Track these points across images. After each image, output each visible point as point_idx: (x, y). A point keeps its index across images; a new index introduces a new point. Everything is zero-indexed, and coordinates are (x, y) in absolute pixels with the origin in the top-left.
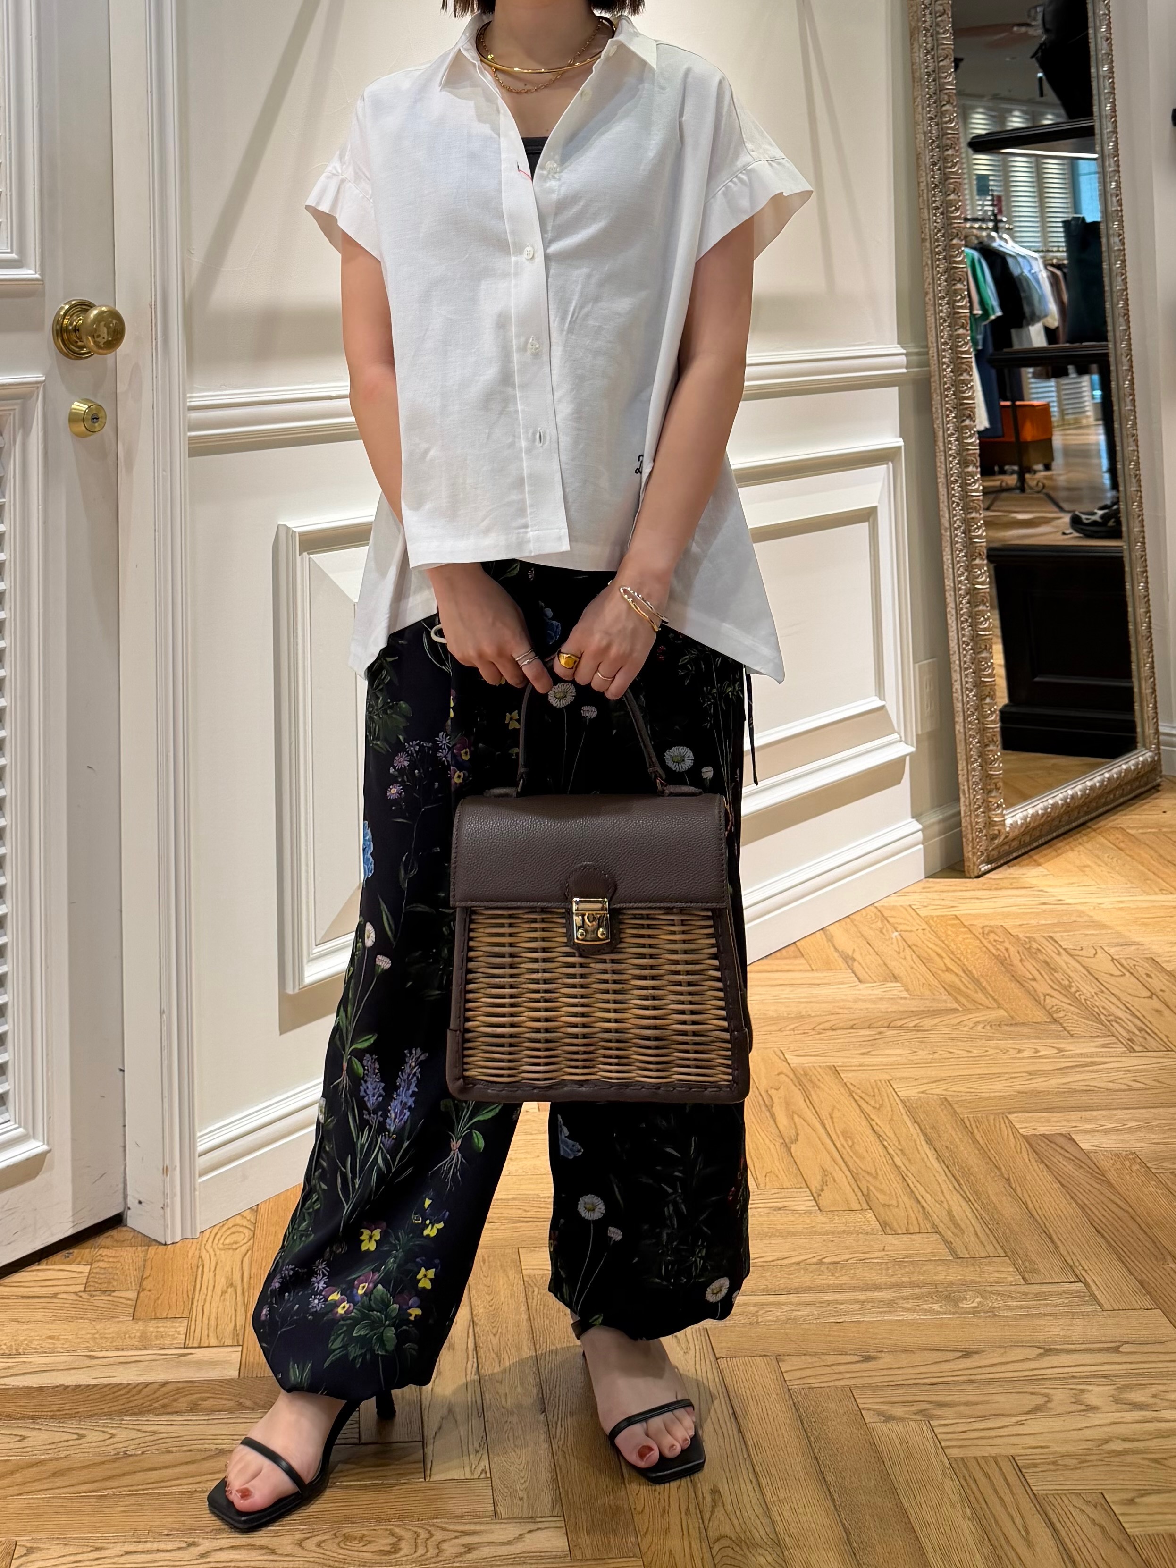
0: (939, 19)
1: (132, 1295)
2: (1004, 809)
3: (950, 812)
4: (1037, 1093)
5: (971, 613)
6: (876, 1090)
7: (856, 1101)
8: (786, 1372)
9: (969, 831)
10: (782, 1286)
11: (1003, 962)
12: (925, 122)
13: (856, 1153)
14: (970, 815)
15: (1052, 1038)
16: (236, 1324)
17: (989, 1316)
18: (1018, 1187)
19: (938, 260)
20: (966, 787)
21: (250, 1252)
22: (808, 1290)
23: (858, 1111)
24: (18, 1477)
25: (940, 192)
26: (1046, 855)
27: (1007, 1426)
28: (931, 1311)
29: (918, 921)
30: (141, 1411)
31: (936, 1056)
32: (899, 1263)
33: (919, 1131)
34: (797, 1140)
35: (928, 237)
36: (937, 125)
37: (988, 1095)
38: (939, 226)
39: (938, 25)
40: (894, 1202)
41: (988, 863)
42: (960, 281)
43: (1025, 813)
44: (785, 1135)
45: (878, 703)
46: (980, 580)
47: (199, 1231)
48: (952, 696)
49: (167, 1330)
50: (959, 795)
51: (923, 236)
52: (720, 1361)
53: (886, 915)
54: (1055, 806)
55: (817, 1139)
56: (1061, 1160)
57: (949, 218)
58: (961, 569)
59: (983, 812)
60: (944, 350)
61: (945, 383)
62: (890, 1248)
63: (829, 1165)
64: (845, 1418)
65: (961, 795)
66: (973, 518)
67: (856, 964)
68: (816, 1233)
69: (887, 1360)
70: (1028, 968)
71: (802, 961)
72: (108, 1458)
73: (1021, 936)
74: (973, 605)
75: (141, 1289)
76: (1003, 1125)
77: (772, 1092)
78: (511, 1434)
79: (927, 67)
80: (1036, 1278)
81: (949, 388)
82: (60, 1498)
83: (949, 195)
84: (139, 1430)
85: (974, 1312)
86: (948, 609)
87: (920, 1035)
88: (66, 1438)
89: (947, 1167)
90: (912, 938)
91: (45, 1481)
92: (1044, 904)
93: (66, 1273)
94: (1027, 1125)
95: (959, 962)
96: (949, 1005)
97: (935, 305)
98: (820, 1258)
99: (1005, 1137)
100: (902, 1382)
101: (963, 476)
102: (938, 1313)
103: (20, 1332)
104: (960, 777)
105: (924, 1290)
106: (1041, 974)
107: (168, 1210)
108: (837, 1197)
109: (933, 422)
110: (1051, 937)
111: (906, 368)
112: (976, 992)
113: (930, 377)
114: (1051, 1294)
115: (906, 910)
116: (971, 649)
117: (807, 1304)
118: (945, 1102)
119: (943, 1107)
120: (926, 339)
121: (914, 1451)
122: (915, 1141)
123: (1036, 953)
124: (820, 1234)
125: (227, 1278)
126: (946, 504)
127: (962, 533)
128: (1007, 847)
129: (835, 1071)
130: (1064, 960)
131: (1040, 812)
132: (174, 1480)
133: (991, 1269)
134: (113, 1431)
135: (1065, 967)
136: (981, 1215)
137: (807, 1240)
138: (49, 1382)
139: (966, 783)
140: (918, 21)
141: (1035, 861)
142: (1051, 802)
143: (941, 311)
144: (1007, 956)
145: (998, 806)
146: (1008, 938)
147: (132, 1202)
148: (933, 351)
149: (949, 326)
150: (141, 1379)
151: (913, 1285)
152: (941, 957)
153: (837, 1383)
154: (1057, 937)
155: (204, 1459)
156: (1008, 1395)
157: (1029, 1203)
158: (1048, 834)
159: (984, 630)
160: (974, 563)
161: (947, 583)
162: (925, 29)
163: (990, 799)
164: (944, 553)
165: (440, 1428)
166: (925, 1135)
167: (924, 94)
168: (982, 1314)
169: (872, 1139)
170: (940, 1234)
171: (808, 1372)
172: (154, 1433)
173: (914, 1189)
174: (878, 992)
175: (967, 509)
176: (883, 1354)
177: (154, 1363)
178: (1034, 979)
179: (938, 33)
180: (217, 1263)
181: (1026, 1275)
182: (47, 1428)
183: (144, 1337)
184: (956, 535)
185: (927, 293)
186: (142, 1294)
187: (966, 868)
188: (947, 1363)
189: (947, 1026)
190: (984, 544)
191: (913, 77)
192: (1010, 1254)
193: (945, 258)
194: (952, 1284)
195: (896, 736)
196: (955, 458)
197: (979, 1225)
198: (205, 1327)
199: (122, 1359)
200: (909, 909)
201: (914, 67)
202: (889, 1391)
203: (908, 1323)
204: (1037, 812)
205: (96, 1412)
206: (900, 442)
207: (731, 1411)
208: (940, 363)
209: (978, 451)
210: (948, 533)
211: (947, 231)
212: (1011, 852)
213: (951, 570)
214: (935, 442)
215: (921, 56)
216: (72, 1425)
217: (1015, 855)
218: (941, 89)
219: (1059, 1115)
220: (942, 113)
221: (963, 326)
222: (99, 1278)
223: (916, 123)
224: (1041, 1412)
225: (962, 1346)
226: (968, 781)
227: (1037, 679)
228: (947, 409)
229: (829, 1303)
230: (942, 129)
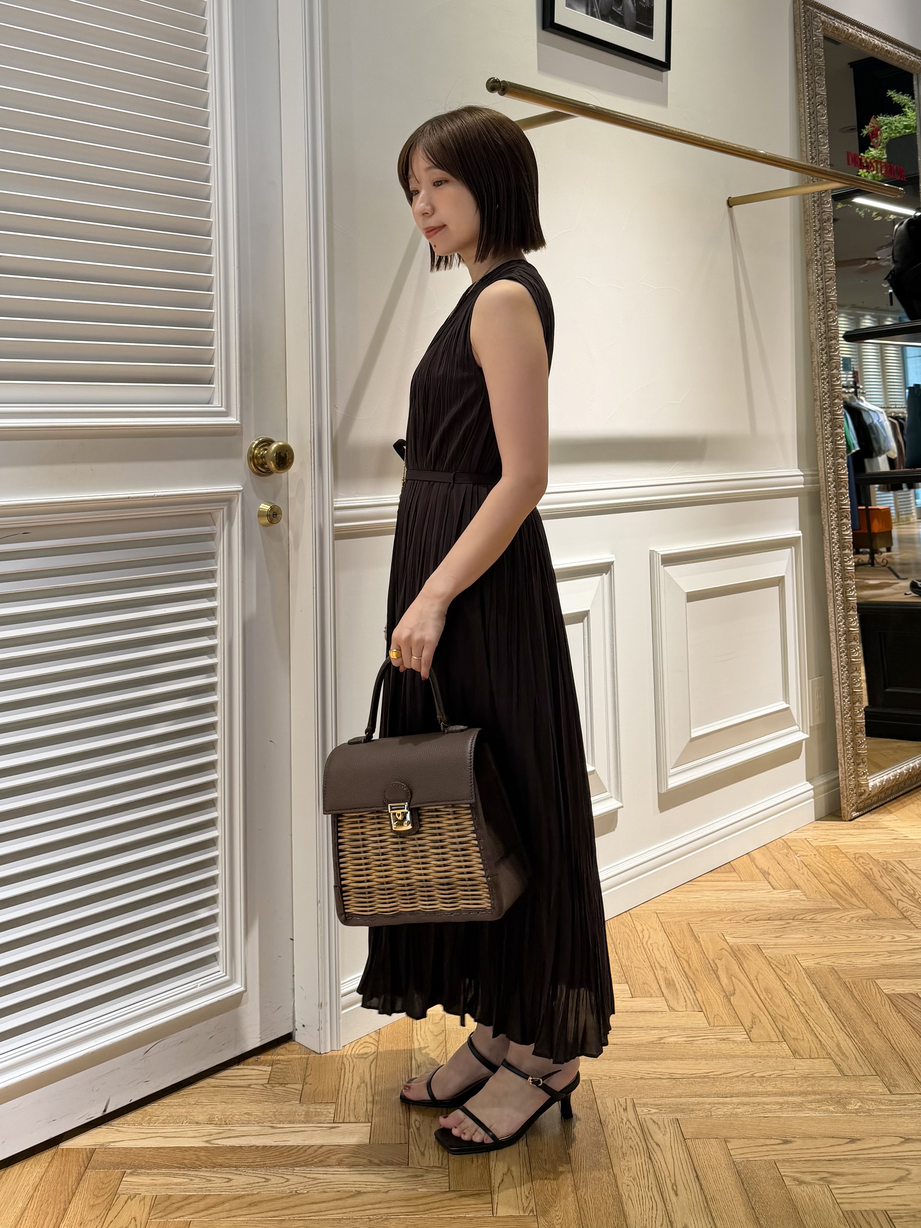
0: (826, 254)
1: (299, 1087)
2: (868, 776)
3: (832, 778)
4: (894, 966)
5: (847, 647)
6: (786, 962)
7: (773, 968)
8: (732, 1149)
9: (845, 790)
10: (727, 1091)
11: (868, 877)
12: (816, 322)
13: (774, 1003)
14: (846, 780)
15: (903, 929)
16: (367, 1108)
17: (867, 1116)
18: (884, 1028)
19: (825, 413)
20: (843, 761)
21: (375, 1060)
22: (746, 1095)
23: (775, 975)
24: (227, 1206)
25: (826, 368)
26: (895, 807)
27: (881, 1190)
28: (827, 1111)
29: (811, 849)
30: (306, 1164)
31: (826, 939)
32: (805, 1078)
33: (816, 990)
34: (734, 994)
35: (818, 398)
36: (824, 324)
37: (861, 966)
38: (826, 390)
39: (825, 258)
40: (800, 1037)
41: (857, 811)
42: (840, 427)
43: (881, 779)
44: (726, 990)
45: (785, 706)
46: (852, 625)
47: (342, 1046)
48: (834, 701)
49: (322, 1111)
50: (838, 766)
51: (815, 397)
52: (688, 1141)
53: (790, 844)
54: (901, 774)
55: (748, 994)
56: (912, 1011)
57: (833, 386)
58: (840, 618)
59: (854, 778)
60: (829, 473)
61: (830, 495)
62: (799, 1068)
63: (756, 1011)
64: (772, 1182)
65: (840, 767)
66: (848, 584)
67: (770, 877)
68: (748, 1057)
69: (798, 1143)
70: (885, 882)
71: (735, 874)
72: (285, 1195)
73: (880, 860)
74: (848, 642)
75: (304, 1083)
76: (872, 987)
77: (717, 961)
78: (549, 1187)
79: (818, 285)
80: (898, 1091)
81: (832, 498)
82: (254, 1220)
83: (833, 370)
84: (305, 1177)
85: (856, 1112)
86: (831, 645)
87: (815, 925)
88: (258, 1181)
89: (836, 1014)
90: (807, 861)
91: (244, 1209)
92: (895, 839)
93: (256, 1071)
94: (888, 987)
95: (839, 877)
96: (833, 906)
97: (823, 442)
98: (752, 1073)
99: (874, 996)
100: (810, 1159)
101: (842, 556)
102: (832, 1112)
103: (227, 1110)
104: (839, 754)
105: (822, 1097)
106: (894, 886)
107: (322, 1031)
108: (762, 1033)
109: (821, 520)
110: (900, 861)
111: (804, 485)
112: (852, 897)
113: (820, 490)
114: (909, 1101)
115: (803, 842)
116: (847, 671)
117: (744, 1104)
118: (833, 970)
119: (831, 974)
120: (818, 465)
121: (819, 1206)
122: (813, 996)
123: (891, 872)
124: (751, 1057)
125: (361, 1077)
126: (830, 574)
127: (841, 594)
128: (870, 801)
129: (759, 948)
130: (910, 877)
131: (892, 778)
132: (328, 1211)
133: (867, 1083)
134: (288, 1177)
135: (910, 881)
136: (859, 1047)
137: (743, 1061)
138: (246, 1143)
139: (842, 759)
140: (812, 255)
141: (888, 810)
142: (899, 771)
143: (827, 447)
144: (871, 873)
145: (864, 774)
146: (872, 862)
147: (298, 1025)
148: (822, 474)
149: (832, 457)
150: (307, 1143)
151: (814, 1093)
152: (827, 873)
153: (766, 1158)
154: (905, 861)
155: (348, 1197)
156: (881, 1169)
157: (891, 1039)
158: (897, 793)
159: (855, 658)
160: (849, 613)
161: (831, 626)
162: (817, 260)
163: (859, 769)
164: (829, 607)
165: (502, 1180)
166: (820, 992)
167: (815, 303)
168: (862, 1114)
169: (784, 994)
170: (832, 1059)
171: (746, 1150)
172: (315, 1179)
173: (814, 1028)
174: (786, 896)
175: (844, 578)
176: (796, 1139)
177: (314, 1132)
178: (890, 890)
179: (825, 263)
180: (354, 1067)
181: (891, 1089)
182: (245, 1173)
183: (307, 1114)
184: (837, 595)
185: (817, 435)
186: (305, 1087)
187: (842, 814)
188: (840, 1147)
189: (833, 919)
190: (856, 601)
191: (809, 292)
192: (879, 1074)
193: (830, 412)
194: (840, 1093)
195: (796, 727)
196: (836, 544)
197: (858, 1053)
198: (347, 1109)
199: (292, 1129)
200: (805, 841)
201: (809, 285)
202: (800, 1165)
203: (812, 1118)
204: (890, 778)
205: (277, 1164)
206: (799, 534)
207: (695, 1175)
208: (827, 481)
209: (852, 540)
210: (832, 594)
211: (831, 394)
212: (872, 805)
213: (833, 618)
214: (823, 534)
215: (814, 278)
216: (262, 1172)
217: (875, 806)
218: (827, 299)
219: (909, 981)
220: (828, 316)
221: (842, 457)
222: (277, 1075)
223: (811, 323)
224: (904, 1181)
225: (848, 1135)
226: (844, 757)
227: (887, 690)
228: (831, 512)
229: (759, 1104)
230: (828, 327)
